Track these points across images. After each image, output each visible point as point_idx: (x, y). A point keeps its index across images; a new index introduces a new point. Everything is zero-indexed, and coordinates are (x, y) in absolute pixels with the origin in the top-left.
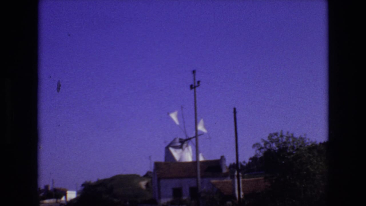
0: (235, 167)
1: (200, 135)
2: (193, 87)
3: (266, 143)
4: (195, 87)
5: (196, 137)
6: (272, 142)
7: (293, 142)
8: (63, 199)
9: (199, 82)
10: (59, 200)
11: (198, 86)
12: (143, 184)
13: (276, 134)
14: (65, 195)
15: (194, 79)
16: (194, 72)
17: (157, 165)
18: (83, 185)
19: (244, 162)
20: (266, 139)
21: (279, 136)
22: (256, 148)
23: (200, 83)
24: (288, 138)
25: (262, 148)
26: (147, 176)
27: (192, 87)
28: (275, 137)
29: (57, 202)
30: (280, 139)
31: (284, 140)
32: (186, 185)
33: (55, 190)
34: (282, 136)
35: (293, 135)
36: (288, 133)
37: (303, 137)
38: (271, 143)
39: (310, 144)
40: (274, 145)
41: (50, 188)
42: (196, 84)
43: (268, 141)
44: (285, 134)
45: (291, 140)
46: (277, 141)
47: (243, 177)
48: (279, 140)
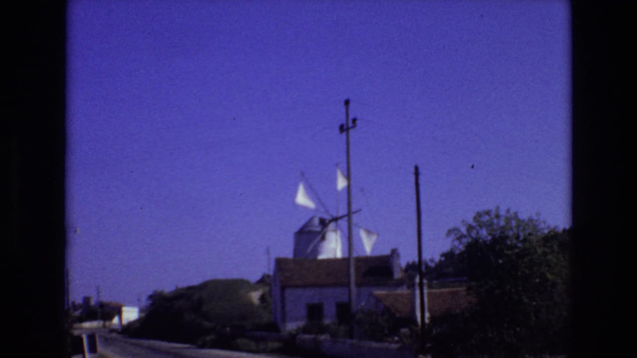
0: (415, 268)
1: (355, 212)
2: (345, 127)
3: (470, 228)
4: (348, 129)
5: (349, 215)
6: (481, 227)
7: (518, 226)
8: (116, 320)
9: (354, 120)
10: (107, 323)
11: (353, 127)
12: (255, 296)
13: (488, 213)
14: (119, 313)
15: (347, 115)
16: (347, 102)
17: (280, 263)
18: (150, 297)
19: (432, 260)
20: (471, 221)
21: (493, 215)
22: (453, 237)
23: (357, 122)
24: (508, 220)
25: (463, 236)
26: (262, 281)
27: (343, 129)
28: (486, 218)
29: (104, 326)
30: (495, 221)
31: (502, 223)
32: (330, 299)
33: (102, 305)
34: (498, 216)
35: (516, 214)
36: (508, 211)
37: (535, 218)
38: (478, 228)
39: (546, 231)
40: (484, 233)
41: (93, 302)
42: (350, 124)
43: (474, 224)
44: (503, 213)
45: (514, 223)
46: (489, 225)
47: (430, 287)
48: (492, 224)
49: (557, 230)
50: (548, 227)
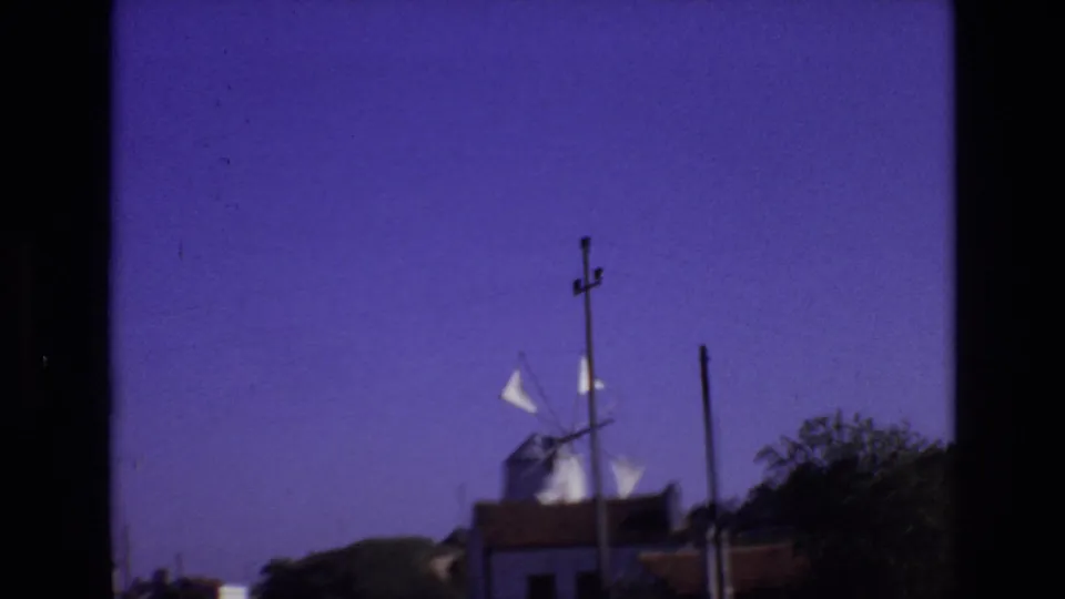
0: (709, 514)
1: (604, 424)
2: (583, 284)
3: (797, 447)
4: (587, 288)
5: (593, 428)
6: (813, 447)
7: (873, 442)
9: (598, 272)
11: (598, 283)
12: (441, 565)
13: (823, 422)
14: (214, 596)
15: (586, 263)
16: (585, 243)
17: (482, 512)
18: (266, 569)
19: (731, 502)
20: (795, 438)
21: (831, 423)
22: (765, 464)
23: (602, 275)
24: (858, 432)
25: (782, 462)
26: (452, 541)
27: (578, 287)
28: (821, 430)
30: (835, 435)
31: (847, 439)
32: (566, 566)
34: (839, 427)
35: (870, 422)
36: (857, 418)
37: (901, 427)
38: (808, 448)
39: (922, 450)
40: (819, 454)
41: (171, 578)
42: (591, 279)
43: (799, 441)
44: (848, 419)
45: (866, 438)
46: (828, 439)
47: (733, 542)
48: (830, 441)
49: (939, 447)
50: (924, 442)
